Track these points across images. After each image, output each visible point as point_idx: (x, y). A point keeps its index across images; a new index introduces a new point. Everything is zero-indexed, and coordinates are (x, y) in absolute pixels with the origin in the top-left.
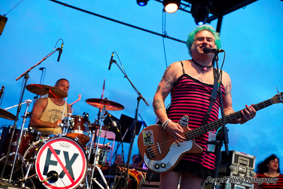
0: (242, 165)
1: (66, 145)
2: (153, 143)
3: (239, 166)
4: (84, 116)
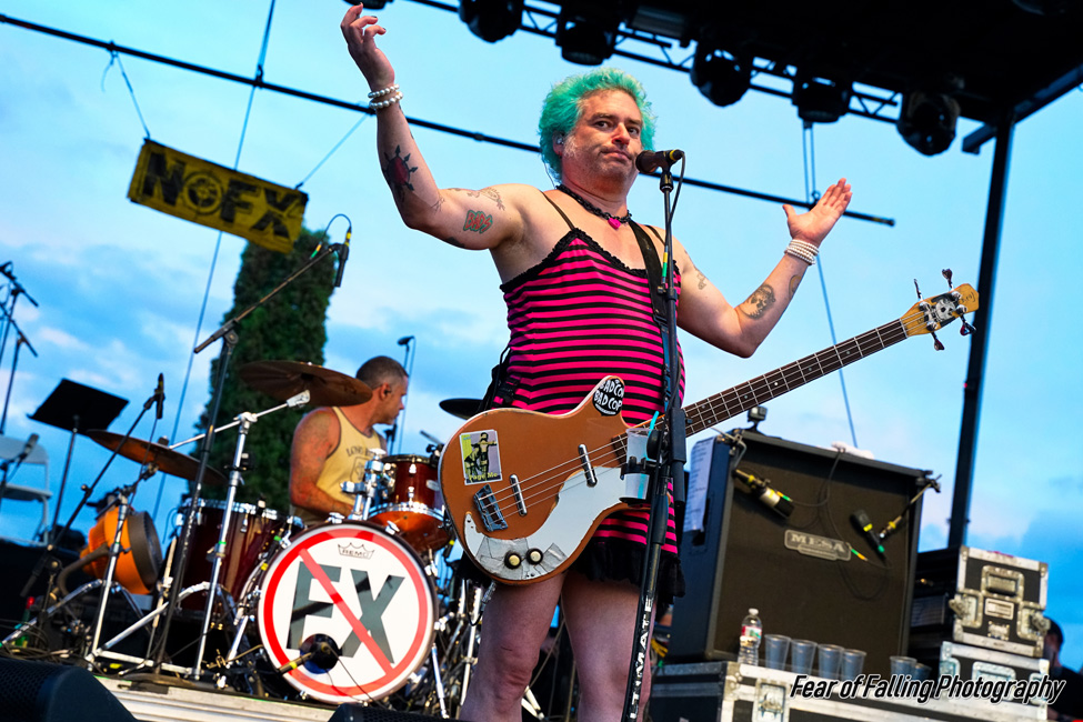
0: (995, 595)
1: (359, 551)
2: (499, 477)
3: (985, 598)
4: (428, 455)
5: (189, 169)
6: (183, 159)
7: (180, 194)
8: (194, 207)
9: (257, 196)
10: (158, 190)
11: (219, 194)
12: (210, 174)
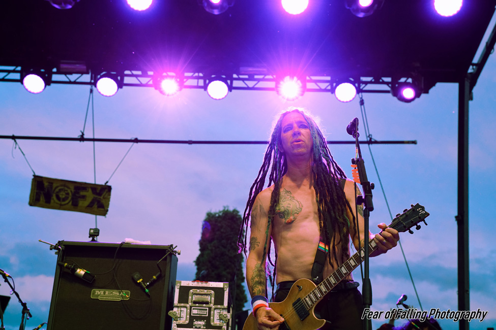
0: (197, 305)
3: (191, 307)
5: (55, 185)
6: (51, 181)
7: (52, 198)
8: (59, 202)
9: (88, 191)
10: (42, 199)
11: (70, 194)
12: (65, 186)
